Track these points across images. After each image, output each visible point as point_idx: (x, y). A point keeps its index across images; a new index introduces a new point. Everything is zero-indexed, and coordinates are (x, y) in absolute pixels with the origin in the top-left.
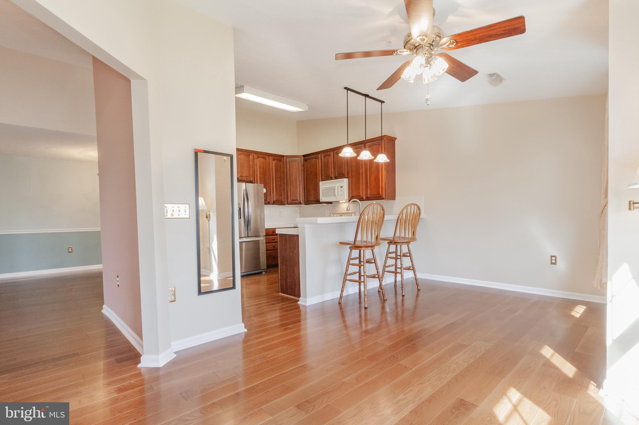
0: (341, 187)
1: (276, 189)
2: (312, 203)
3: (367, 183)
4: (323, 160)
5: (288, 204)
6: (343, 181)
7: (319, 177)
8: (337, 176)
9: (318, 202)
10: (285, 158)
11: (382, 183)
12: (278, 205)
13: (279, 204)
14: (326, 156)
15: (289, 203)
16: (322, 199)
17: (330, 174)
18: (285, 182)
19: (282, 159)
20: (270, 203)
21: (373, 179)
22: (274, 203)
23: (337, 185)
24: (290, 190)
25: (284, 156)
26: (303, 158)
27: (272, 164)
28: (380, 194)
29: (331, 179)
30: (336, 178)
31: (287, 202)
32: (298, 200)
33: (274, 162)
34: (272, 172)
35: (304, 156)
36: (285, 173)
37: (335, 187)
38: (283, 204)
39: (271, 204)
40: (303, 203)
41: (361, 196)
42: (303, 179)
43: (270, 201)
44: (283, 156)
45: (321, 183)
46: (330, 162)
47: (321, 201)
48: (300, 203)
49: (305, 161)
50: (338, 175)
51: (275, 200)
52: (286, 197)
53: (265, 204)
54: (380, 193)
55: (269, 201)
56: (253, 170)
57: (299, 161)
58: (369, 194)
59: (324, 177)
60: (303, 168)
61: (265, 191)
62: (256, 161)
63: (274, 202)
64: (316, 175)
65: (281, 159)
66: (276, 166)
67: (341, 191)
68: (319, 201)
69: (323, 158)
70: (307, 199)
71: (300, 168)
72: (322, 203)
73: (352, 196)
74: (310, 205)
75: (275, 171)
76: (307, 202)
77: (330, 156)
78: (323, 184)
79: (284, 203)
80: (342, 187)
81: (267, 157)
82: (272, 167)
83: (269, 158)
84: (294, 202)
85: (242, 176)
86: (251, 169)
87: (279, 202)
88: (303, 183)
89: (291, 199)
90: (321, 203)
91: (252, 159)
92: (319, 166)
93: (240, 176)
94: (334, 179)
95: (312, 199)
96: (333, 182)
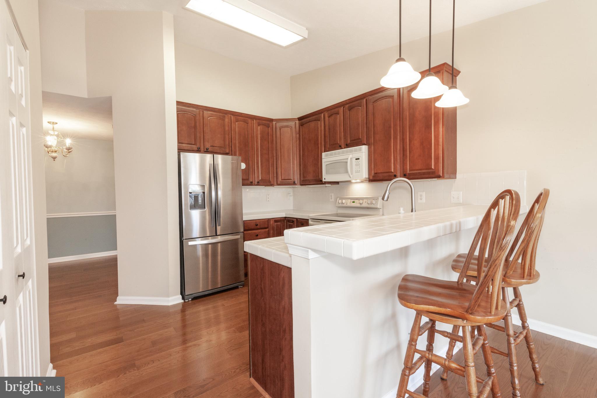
0: (356, 159)
1: (261, 164)
2: (310, 183)
3: (404, 150)
4: (327, 123)
5: (278, 185)
6: (360, 150)
7: (321, 147)
8: (350, 143)
9: (319, 181)
10: (274, 123)
11: (436, 149)
12: (264, 187)
13: (266, 184)
14: (332, 115)
15: (279, 183)
16: (326, 177)
17: (338, 140)
18: (275, 155)
19: (271, 125)
20: (254, 183)
21: (416, 143)
22: (258, 184)
23: (351, 156)
24: (281, 166)
25: (273, 119)
26: (298, 121)
27: (257, 130)
28: (431, 169)
29: (340, 147)
30: (347, 146)
31: (277, 182)
32: (291, 179)
33: (259, 128)
34: (257, 142)
35: (300, 119)
36: (274, 142)
37: (348, 159)
38: (272, 185)
39: (255, 185)
40: (299, 183)
41: (392, 172)
42: (298, 150)
43: (254, 181)
44: (271, 120)
45: (324, 154)
46: (338, 123)
47: (324, 180)
48: (294, 184)
49: (301, 126)
50: (351, 141)
51: (260, 179)
52: (275, 175)
53: (243, 185)
54: (433, 167)
55: (251, 181)
56: (230, 137)
57: (293, 127)
58: (408, 168)
59: (328, 146)
60: (298, 135)
61: (243, 166)
62: (234, 126)
63: (258, 182)
64: (316, 143)
65: (269, 124)
66: (262, 133)
67: (357, 165)
68: (321, 181)
69: (327, 118)
70: (304, 177)
71: (294, 135)
72: (326, 183)
73: (375, 172)
74: (307, 186)
75: (261, 140)
76: (304, 183)
77: (339, 114)
78: (326, 155)
79: (272, 183)
80: (359, 159)
81: (249, 120)
82: (256, 134)
83: (253, 121)
84: (287, 182)
85: (213, 146)
86: (227, 136)
87: (266, 182)
88: (298, 156)
89: (281, 178)
90: (323, 184)
91: (228, 122)
92: (321, 130)
93: (211, 146)
94: (344, 148)
95: (310, 177)
96: (343, 153)
